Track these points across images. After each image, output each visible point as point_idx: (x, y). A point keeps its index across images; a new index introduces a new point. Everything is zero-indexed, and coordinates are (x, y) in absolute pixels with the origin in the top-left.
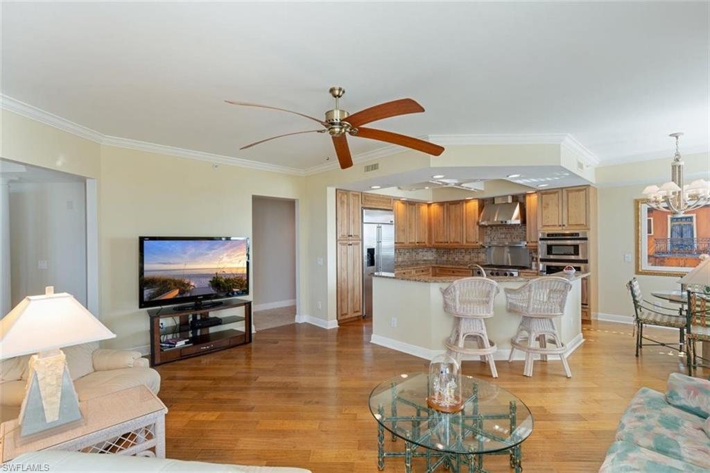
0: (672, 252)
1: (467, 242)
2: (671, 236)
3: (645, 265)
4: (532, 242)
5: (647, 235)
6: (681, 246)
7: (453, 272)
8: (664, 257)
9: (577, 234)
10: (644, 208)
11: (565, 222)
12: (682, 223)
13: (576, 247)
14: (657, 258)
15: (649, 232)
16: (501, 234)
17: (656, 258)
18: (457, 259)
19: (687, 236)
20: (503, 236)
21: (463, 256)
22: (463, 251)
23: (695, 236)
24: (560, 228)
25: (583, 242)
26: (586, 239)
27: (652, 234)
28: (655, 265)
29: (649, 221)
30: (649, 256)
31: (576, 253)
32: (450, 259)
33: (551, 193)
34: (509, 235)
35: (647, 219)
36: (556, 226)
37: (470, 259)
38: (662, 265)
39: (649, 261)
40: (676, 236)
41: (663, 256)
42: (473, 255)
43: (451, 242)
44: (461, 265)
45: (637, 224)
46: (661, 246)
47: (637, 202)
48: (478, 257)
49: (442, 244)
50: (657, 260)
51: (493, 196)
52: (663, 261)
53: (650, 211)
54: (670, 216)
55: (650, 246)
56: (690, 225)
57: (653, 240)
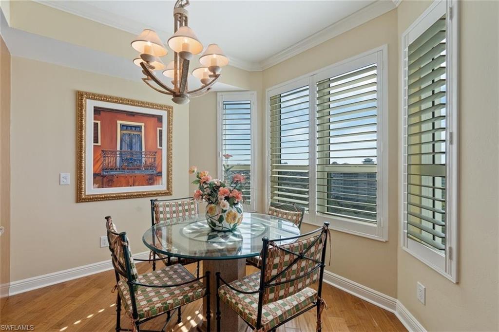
0: (122, 169)
2: (121, 149)
3: (90, 188)
5: (93, 144)
6: (130, 161)
8: (112, 175)
10: (90, 105)
12: (132, 133)
14: (104, 176)
15: (96, 141)
17: (103, 178)
19: (136, 148)
23: (143, 150)
27: (99, 144)
28: (102, 186)
29: (96, 125)
30: (95, 175)
35: (93, 121)
38: (111, 186)
39: (94, 182)
40: (125, 148)
41: (112, 173)
45: (80, 128)
46: (109, 161)
47: (80, 97)
50: (105, 179)
52: (112, 181)
53: (97, 111)
54: (119, 122)
55: (96, 162)
56: (140, 136)
57: (100, 152)
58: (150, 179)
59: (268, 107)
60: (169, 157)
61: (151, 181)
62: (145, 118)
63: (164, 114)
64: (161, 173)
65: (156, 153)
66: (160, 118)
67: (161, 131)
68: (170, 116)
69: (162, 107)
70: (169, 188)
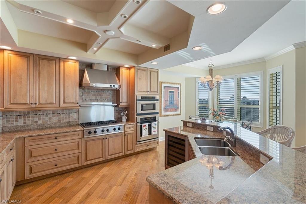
0: (169, 106)
1: (64, 102)
3: (163, 113)
4: (123, 102)
6: (171, 103)
7: (56, 138)
9: (154, 97)
10: (163, 85)
11: (149, 90)
13: (154, 105)
14: (165, 109)
15: (164, 97)
16: (93, 95)
18: (40, 122)
19: (173, 99)
20: (94, 97)
22: (51, 112)
24: (147, 93)
25: (157, 101)
31: (154, 109)
32: (28, 123)
33: (142, 70)
34: (99, 97)
35: (163, 91)
36: (145, 91)
37: (59, 121)
38: (167, 112)
39: (164, 111)
40: (170, 99)
41: (167, 108)
42: (62, 115)
43: (40, 104)
45: (161, 93)
46: (167, 103)
47: (161, 83)
48: (69, 117)
49: (25, 106)
51: (93, 62)
53: (165, 87)
54: (169, 90)
55: (164, 104)
56: (173, 95)
57: (166, 101)
58: (176, 109)
60: (180, 102)
61: (176, 110)
62: (175, 88)
63: (179, 86)
64: (178, 107)
65: (177, 100)
66: (178, 88)
67: (178, 93)
68: (181, 87)
69: (179, 84)
70: (180, 113)
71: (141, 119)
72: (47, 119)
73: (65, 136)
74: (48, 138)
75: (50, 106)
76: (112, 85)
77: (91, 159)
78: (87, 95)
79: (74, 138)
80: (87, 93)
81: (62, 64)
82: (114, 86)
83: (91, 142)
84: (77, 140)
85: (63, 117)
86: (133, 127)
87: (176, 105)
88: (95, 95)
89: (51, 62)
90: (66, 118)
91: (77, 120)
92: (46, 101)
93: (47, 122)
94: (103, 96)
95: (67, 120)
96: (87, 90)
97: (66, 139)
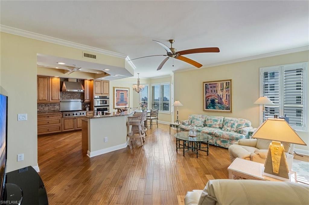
0: (120, 102)
1: (52, 99)
4: (87, 100)
6: (122, 100)
7: (48, 117)
9: (106, 97)
10: (116, 89)
11: (102, 93)
12: (122, 94)
13: (106, 101)
15: (116, 97)
19: (123, 98)
20: (69, 97)
21: (44, 108)
22: (44, 105)
24: (101, 94)
25: (108, 99)
26: (108, 98)
28: (117, 106)
29: (116, 93)
30: (116, 103)
31: (106, 103)
33: (98, 81)
34: (72, 97)
36: (99, 93)
37: (49, 109)
39: (116, 105)
40: (121, 98)
44: (42, 113)
45: (114, 94)
46: (118, 101)
47: (114, 88)
48: (54, 108)
51: (68, 78)
53: (117, 90)
54: (120, 92)
55: (116, 101)
56: (124, 95)
57: (117, 99)
59: (151, 88)
60: (129, 99)
61: (125, 105)
62: (124, 91)
63: (128, 90)
65: (126, 99)
66: (127, 91)
67: (127, 94)
68: (129, 90)
69: (128, 88)
70: (129, 106)
71: (97, 109)
72: (42, 108)
73: (53, 116)
74: (44, 117)
75: (44, 101)
76: (79, 90)
77: (67, 128)
78: (65, 96)
79: (57, 117)
80: (64, 94)
81: (50, 80)
82: (80, 91)
83: (67, 120)
84: (59, 119)
85: (51, 108)
86: (92, 113)
87: (126, 102)
88: (70, 96)
89: (44, 79)
90: (52, 108)
91: (59, 110)
92: (42, 99)
93: (42, 110)
94: (74, 96)
95: (53, 109)
96: (65, 93)
97: (53, 118)
